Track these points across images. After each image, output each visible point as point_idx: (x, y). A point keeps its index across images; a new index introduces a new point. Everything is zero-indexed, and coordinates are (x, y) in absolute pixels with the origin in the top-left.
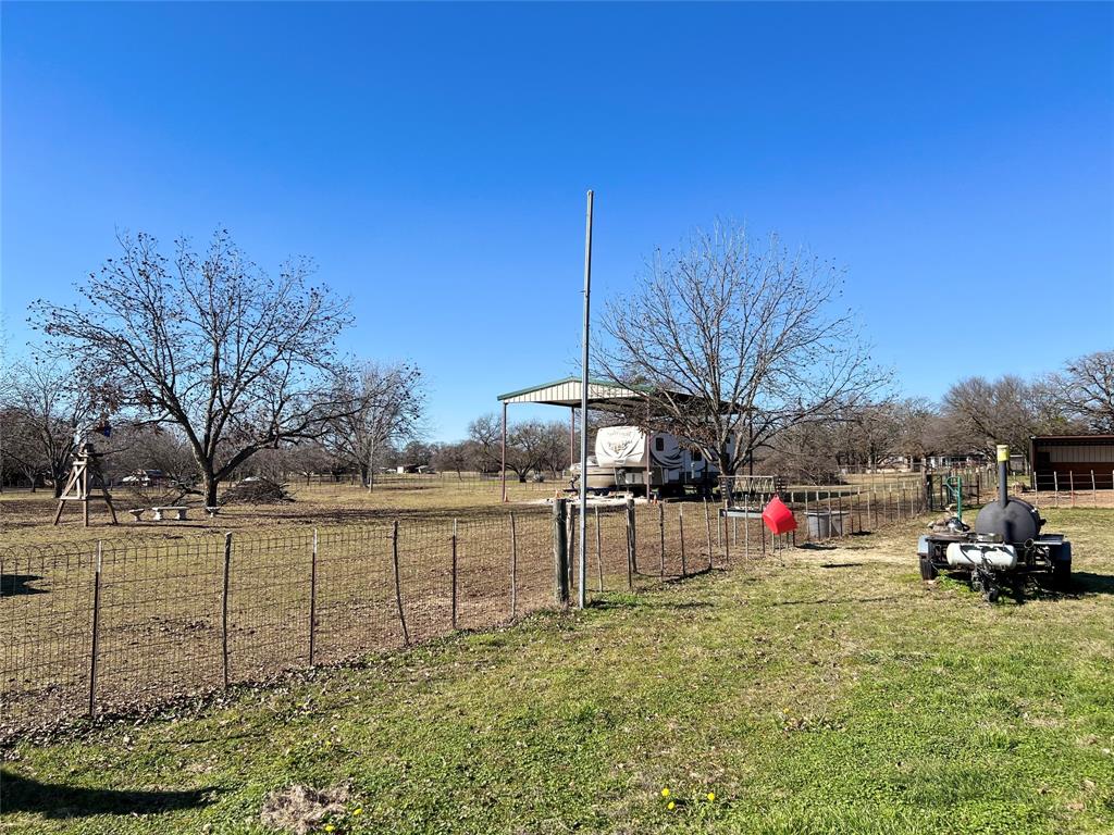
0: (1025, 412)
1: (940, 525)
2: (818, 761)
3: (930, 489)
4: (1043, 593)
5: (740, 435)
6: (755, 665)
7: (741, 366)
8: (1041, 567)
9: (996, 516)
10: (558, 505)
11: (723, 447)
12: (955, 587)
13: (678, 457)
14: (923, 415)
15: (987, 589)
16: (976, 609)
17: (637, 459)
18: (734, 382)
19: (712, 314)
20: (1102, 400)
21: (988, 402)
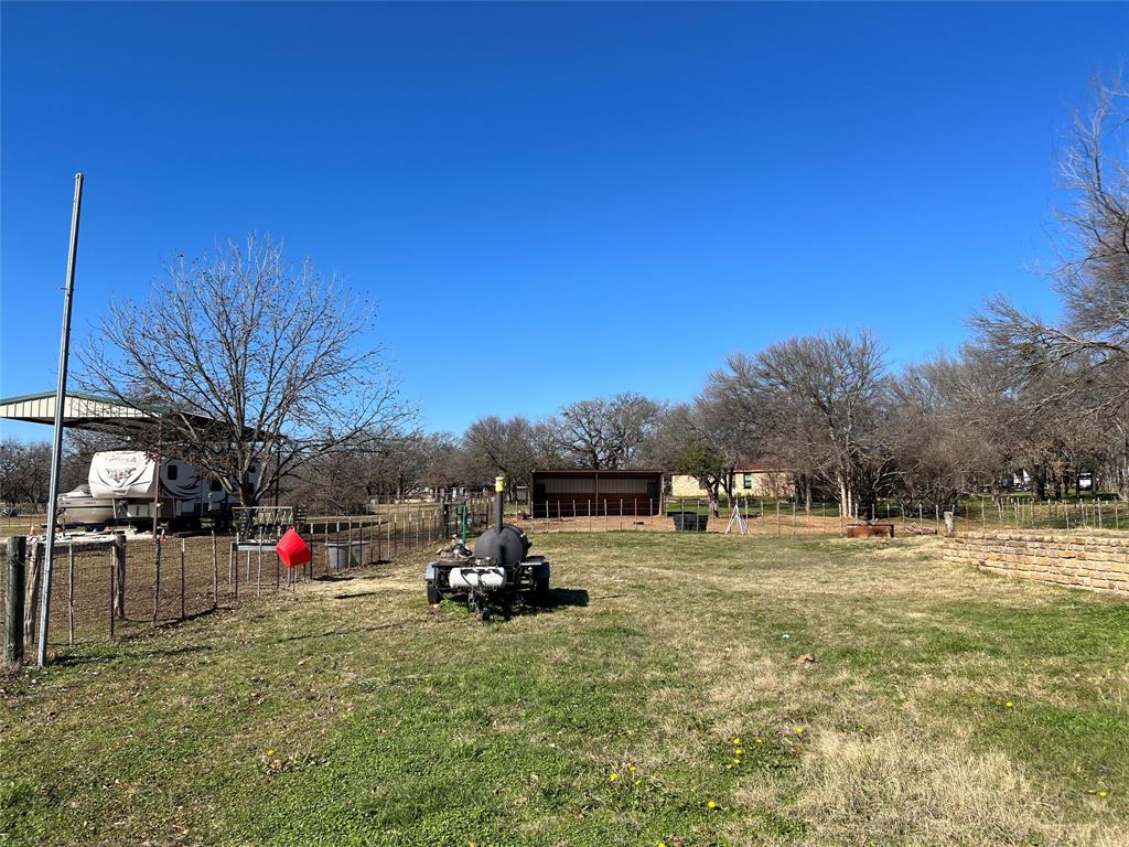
0: (530, 449)
1: (447, 551)
2: (294, 803)
3: (446, 518)
4: (526, 609)
5: (264, 465)
6: (247, 710)
7: (268, 391)
8: (526, 586)
9: (492, 541)
10: (14, 544)
11: (245, 477)
12: (456, 609)
13: (195, 487)
14: (448, 449)
15: (481, 608)
16: (470, 629)
17: (143, 488)
18: (260, 408)
19: (239, 333)
20: (586, 441)
21: (501, 439)
